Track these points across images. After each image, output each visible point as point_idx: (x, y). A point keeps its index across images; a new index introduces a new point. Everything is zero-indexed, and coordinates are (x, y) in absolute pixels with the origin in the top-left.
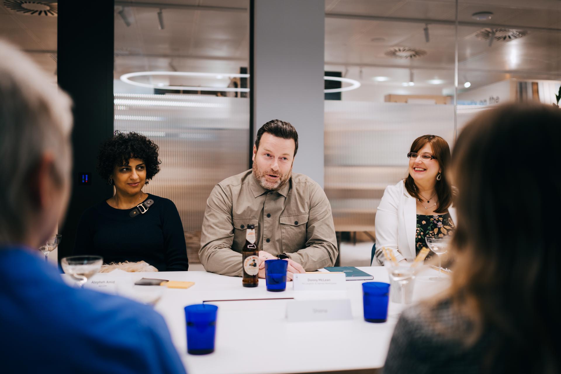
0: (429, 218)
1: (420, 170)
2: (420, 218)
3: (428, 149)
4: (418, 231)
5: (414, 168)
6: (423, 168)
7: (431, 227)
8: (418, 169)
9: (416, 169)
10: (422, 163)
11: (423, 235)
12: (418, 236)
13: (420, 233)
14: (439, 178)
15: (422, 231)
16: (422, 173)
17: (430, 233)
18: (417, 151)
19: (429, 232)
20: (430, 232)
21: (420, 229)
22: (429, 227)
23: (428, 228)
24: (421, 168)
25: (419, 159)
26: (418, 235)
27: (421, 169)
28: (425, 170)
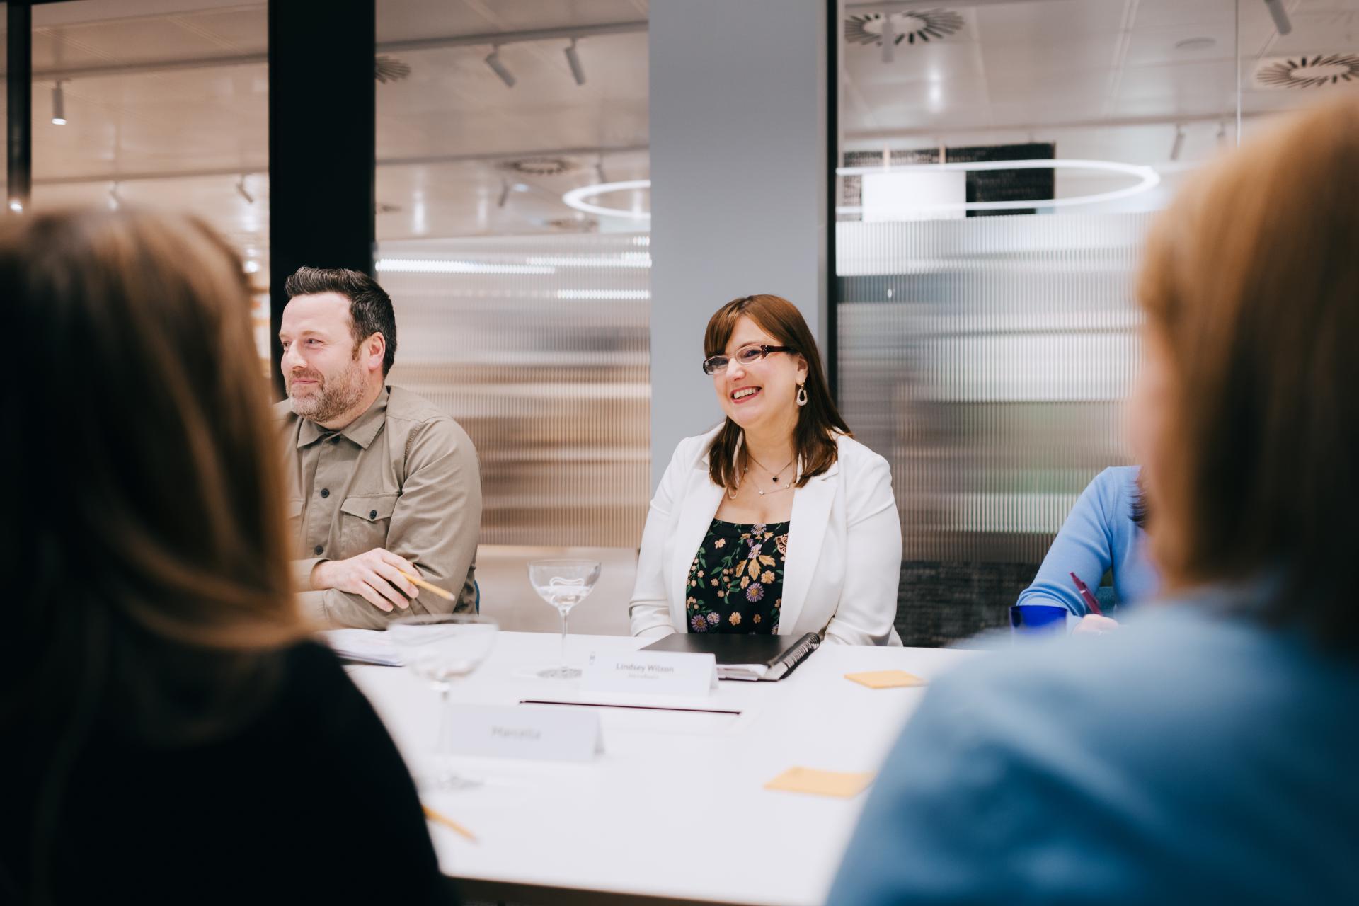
0: (740, 531)
1: (747, 394)
2: (718, 529)
3: (749, 332)
4: (694, 568)
5: (733, 396)
6: (753, 387)
7: (734, 559)
8: (742, 393)
9: (737, 395)
10: (746, 373)
11: (703, 578)
12: (691, 580)
13: (697, 572)
14: (802, 399)
15: (701, 568)
16: (754, 400)
17: (725, 575)
18: (722, 351)
19: (720, 572)
20: (725, 571)
21: (700, 563)
22: (729, 559)
23: (723, 561)
24: (747, 388)
25: (734, 367)
26: (691, 578)
27: (749, 391)
28: (759, 389)
